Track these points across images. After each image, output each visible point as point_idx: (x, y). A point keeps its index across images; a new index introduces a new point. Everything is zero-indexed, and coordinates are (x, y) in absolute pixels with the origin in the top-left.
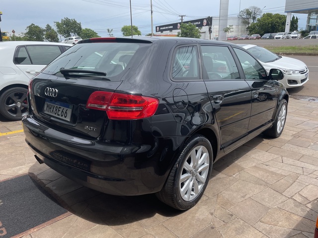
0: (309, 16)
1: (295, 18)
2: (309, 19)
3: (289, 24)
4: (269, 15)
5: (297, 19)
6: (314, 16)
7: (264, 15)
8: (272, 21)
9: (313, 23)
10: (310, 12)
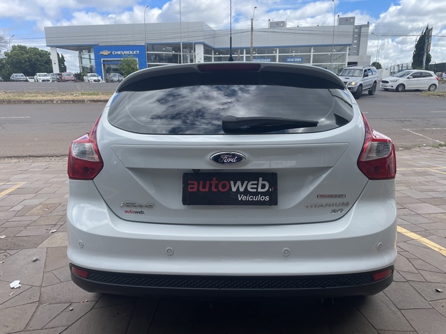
0: (80, 53)
1: (60, 56)
2: (81, 58)
3: (57, 62)
4: (22, 48)
5: (62, 56)
6: (86, 55)
7: (14, 48)
8: (28, 58)
9: (87, 63)
10: (80, 48)
